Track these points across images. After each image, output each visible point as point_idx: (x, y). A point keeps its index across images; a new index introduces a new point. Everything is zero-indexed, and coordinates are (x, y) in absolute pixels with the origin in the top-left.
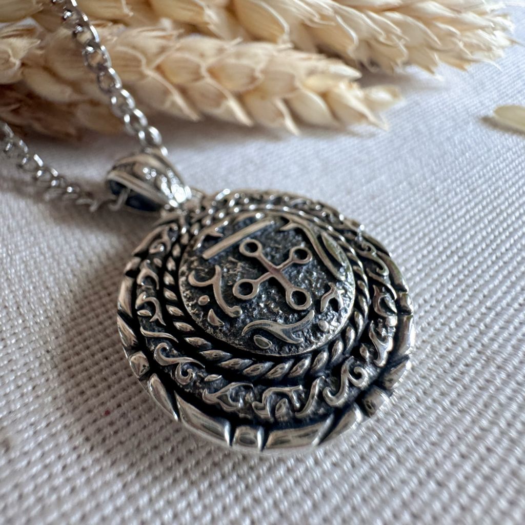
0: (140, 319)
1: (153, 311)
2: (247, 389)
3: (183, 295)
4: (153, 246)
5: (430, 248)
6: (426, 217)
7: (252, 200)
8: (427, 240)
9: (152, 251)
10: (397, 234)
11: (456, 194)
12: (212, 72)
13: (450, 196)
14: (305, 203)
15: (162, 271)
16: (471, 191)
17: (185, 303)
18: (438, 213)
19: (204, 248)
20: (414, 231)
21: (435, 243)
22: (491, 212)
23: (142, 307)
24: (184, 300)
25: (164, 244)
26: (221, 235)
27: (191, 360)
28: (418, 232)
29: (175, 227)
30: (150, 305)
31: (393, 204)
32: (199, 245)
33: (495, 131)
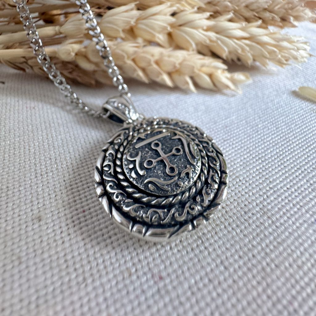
0: (104, 171)
1: (110, 168)
2: (142, 207)
3: (123, 163)
4: (116, 139)
5: (249, 155)
6: (250, 139)
7: (164, 123)
8: (248, 151)
9: (115, 142)
10: (234, 146)
11: (269, 129)
12: (157, 63)
13: (265, 130)
14: (188, 127)
15: (117, 151)
16: (277, 129)
17: (124, 167)
18: (257, 138)
19: (136, 143)
20: (242, 145)
21: (251, 153)
22: (284, 140)
23: (105, 166)
24: (124, 165)
25: (121, 139)
26: (145, 138)
27: (121, 191)
28: (244, 146)
29: (127, 132)
30: (109, 166)
31: (236, 131)
32: (135, 141)
33: (298, 99)
